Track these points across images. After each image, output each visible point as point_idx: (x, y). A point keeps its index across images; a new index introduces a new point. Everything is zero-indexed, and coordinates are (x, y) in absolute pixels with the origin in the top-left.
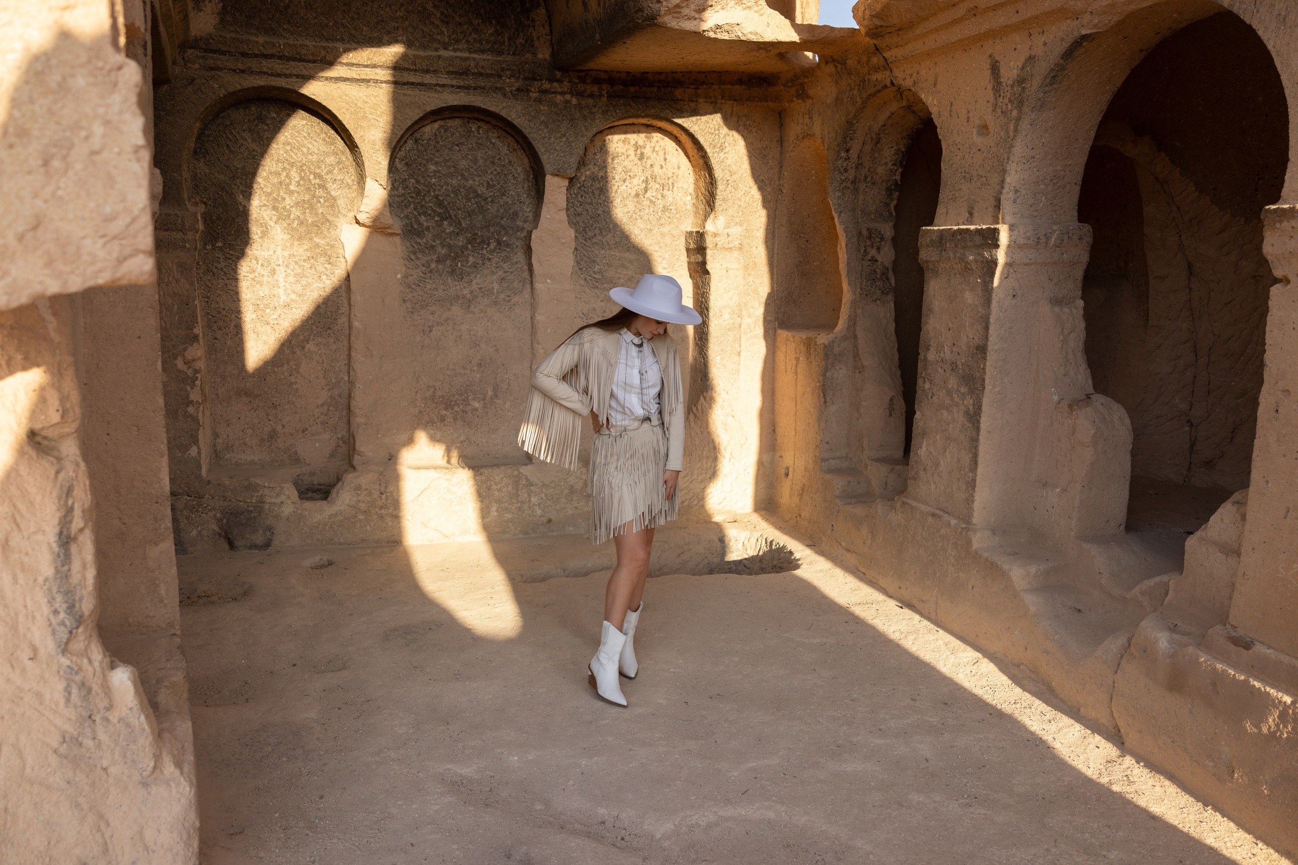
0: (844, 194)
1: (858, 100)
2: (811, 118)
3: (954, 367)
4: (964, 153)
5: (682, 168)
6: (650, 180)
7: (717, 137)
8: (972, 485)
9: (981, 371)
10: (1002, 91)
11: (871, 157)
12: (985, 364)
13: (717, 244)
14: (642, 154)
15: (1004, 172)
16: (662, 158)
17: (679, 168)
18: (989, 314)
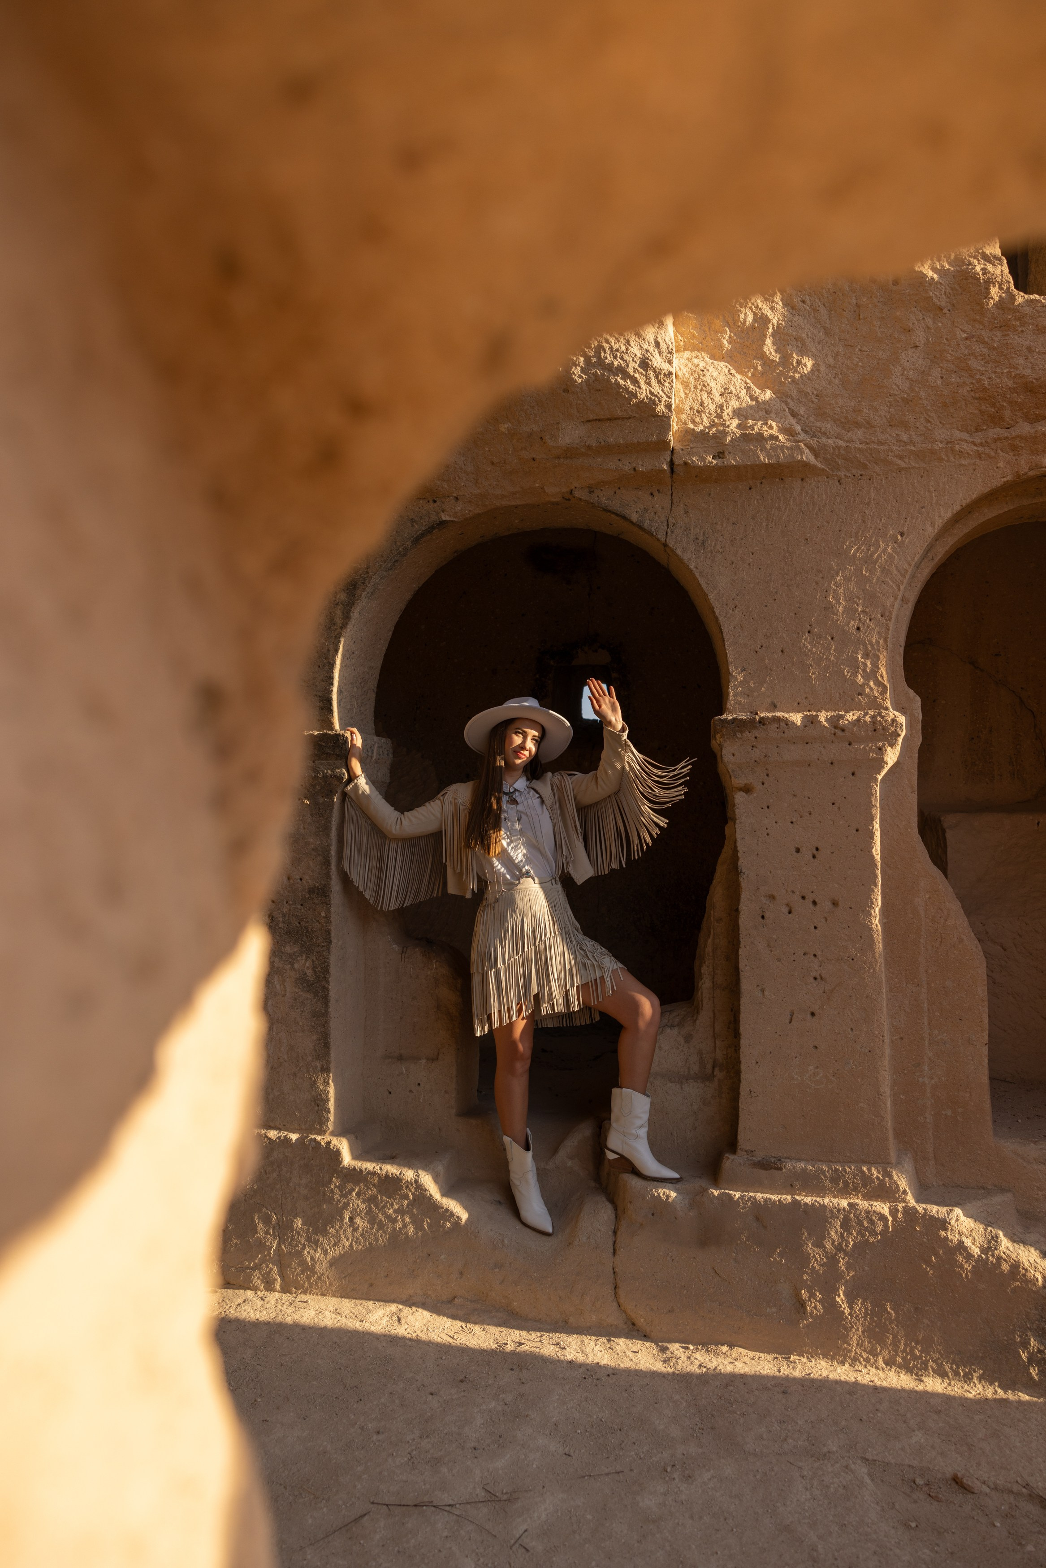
9: (322, 921)
12: (328, 911)
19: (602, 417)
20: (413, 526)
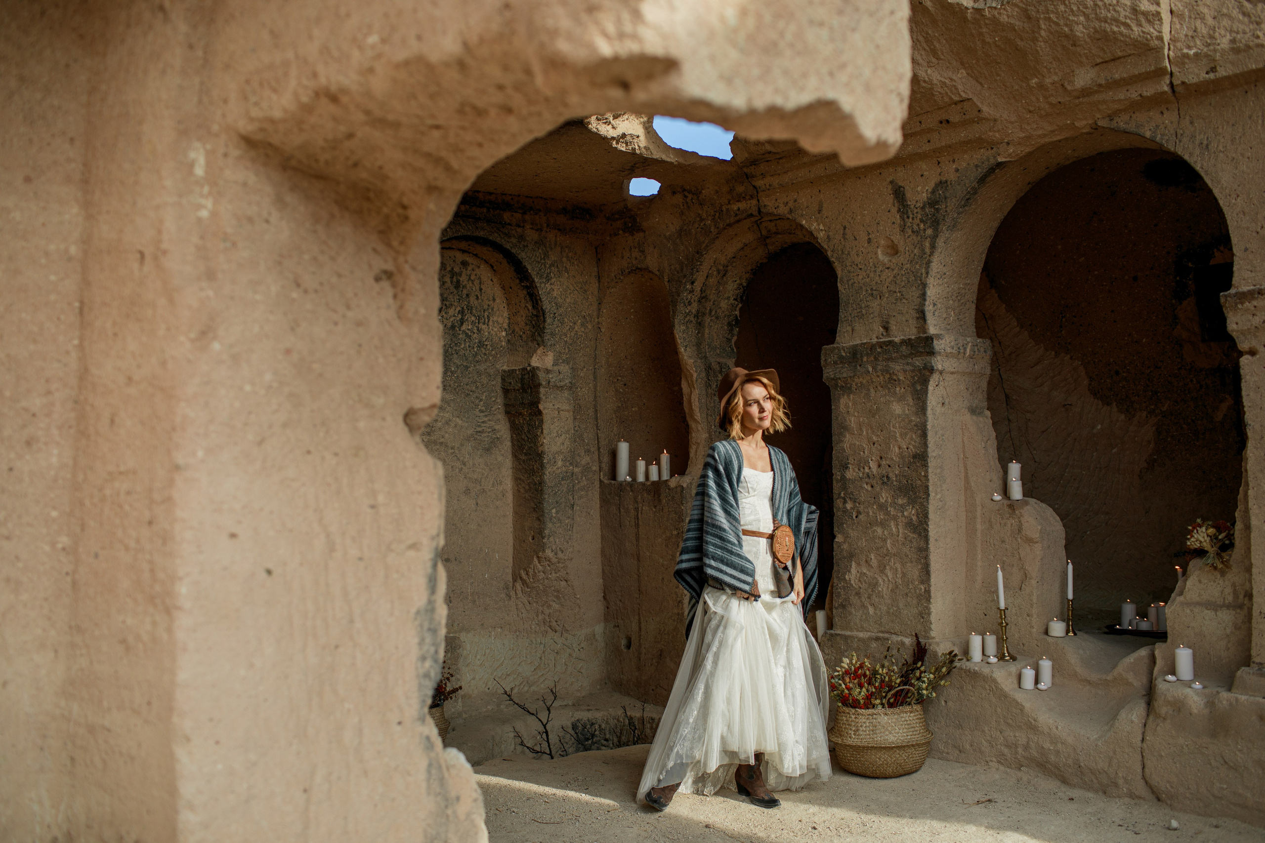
0: (687, 328)
1: (712, 230)
2: (643, 252)
3: (885, 480)
4: (868, 272)
5: (498, 301)
6: (466, 311)
7: (543, 266)
8: (927, 596)
9: (923, 479)
10: (910, 213)
11: (716, 290)
12: (926, 471)
13: (549, 382)
14: (458, 281)
15: (924, 285)
16: (478, 288)
17: (494, 300)
18: (926, 421)
19: (1107, 59)
20: (977, 170)
